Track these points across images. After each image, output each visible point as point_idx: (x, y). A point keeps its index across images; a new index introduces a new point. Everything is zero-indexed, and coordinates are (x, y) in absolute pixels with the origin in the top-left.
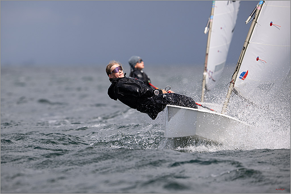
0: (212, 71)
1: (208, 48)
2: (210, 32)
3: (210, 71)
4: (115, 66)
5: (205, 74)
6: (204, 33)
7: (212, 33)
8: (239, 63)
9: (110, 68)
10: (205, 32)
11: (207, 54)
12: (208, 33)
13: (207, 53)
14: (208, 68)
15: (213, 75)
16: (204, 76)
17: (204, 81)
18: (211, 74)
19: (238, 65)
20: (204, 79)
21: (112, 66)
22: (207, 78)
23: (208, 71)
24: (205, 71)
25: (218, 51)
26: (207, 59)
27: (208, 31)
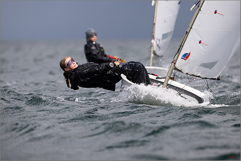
0: (159, 39)
1: (155, 19)
2: (156, 4)
3: (157, 39)
4: (68, 60)
5: (153, 41)
6: (151, 5)
7: (158, 5)
8: (181, 46)
9: (64, 62)
10: (153, 4)
11: (155, 24)
12: (155, 5)
13: (154, 22)
14: (156, 36)
15: (161, 42)
16: (152, 43)
17: (152, 48)
18: (158, 41)
19: (180, 47)
20: (152, 46)
21: (65, 60)
22: (155, 45)
23: (156, 39)
24: (153, 39)
25: (165, 21)
26: (155, 28)
27: (155, 4)
